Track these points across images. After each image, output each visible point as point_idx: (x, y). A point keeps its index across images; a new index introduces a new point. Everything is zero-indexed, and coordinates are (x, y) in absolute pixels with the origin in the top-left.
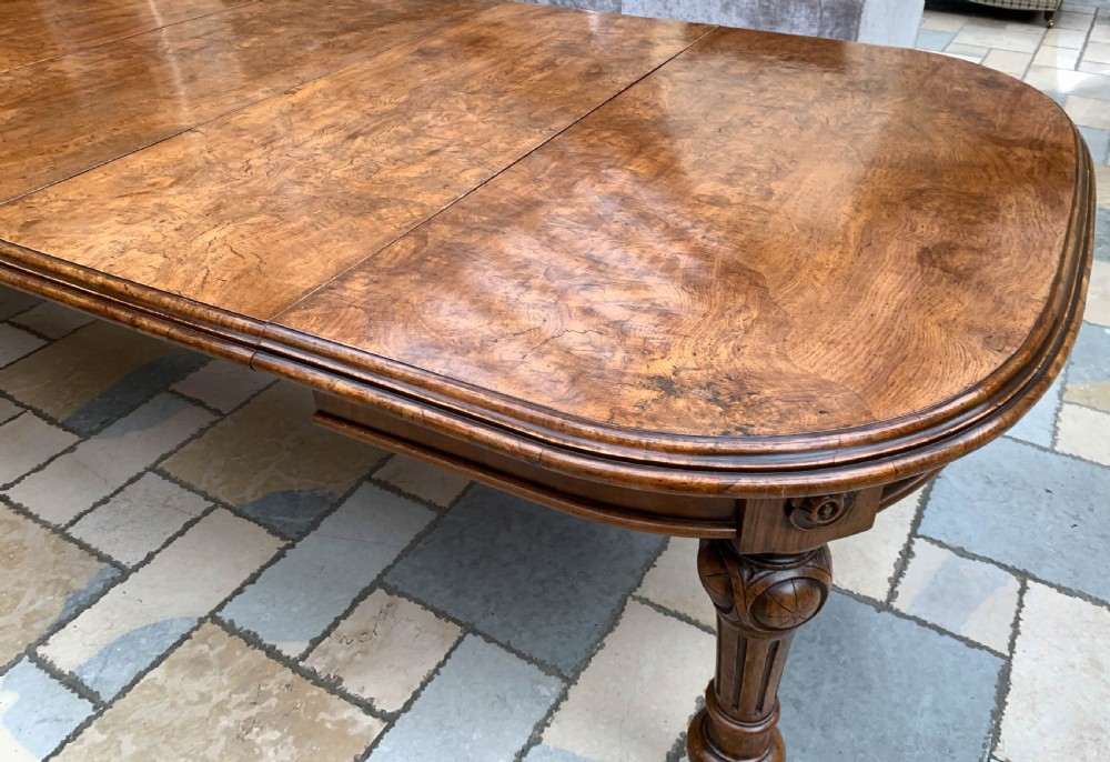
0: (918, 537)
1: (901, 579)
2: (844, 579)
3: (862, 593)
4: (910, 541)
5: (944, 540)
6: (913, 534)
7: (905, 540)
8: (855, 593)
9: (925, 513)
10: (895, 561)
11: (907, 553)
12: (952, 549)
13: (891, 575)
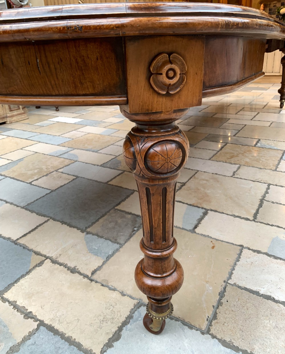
0: (38, 326)
1: (12, 307)
2: (27, 282)
3: (13, 287)
4: (36, 320)
5: (29, 342)
6: (42, 323)
7: (39, 318)
8: (15, 285)
9: (58, 338)
10: (26, 308)
11: (28, 315)
12: (19, 345)
13: (18, 303)
